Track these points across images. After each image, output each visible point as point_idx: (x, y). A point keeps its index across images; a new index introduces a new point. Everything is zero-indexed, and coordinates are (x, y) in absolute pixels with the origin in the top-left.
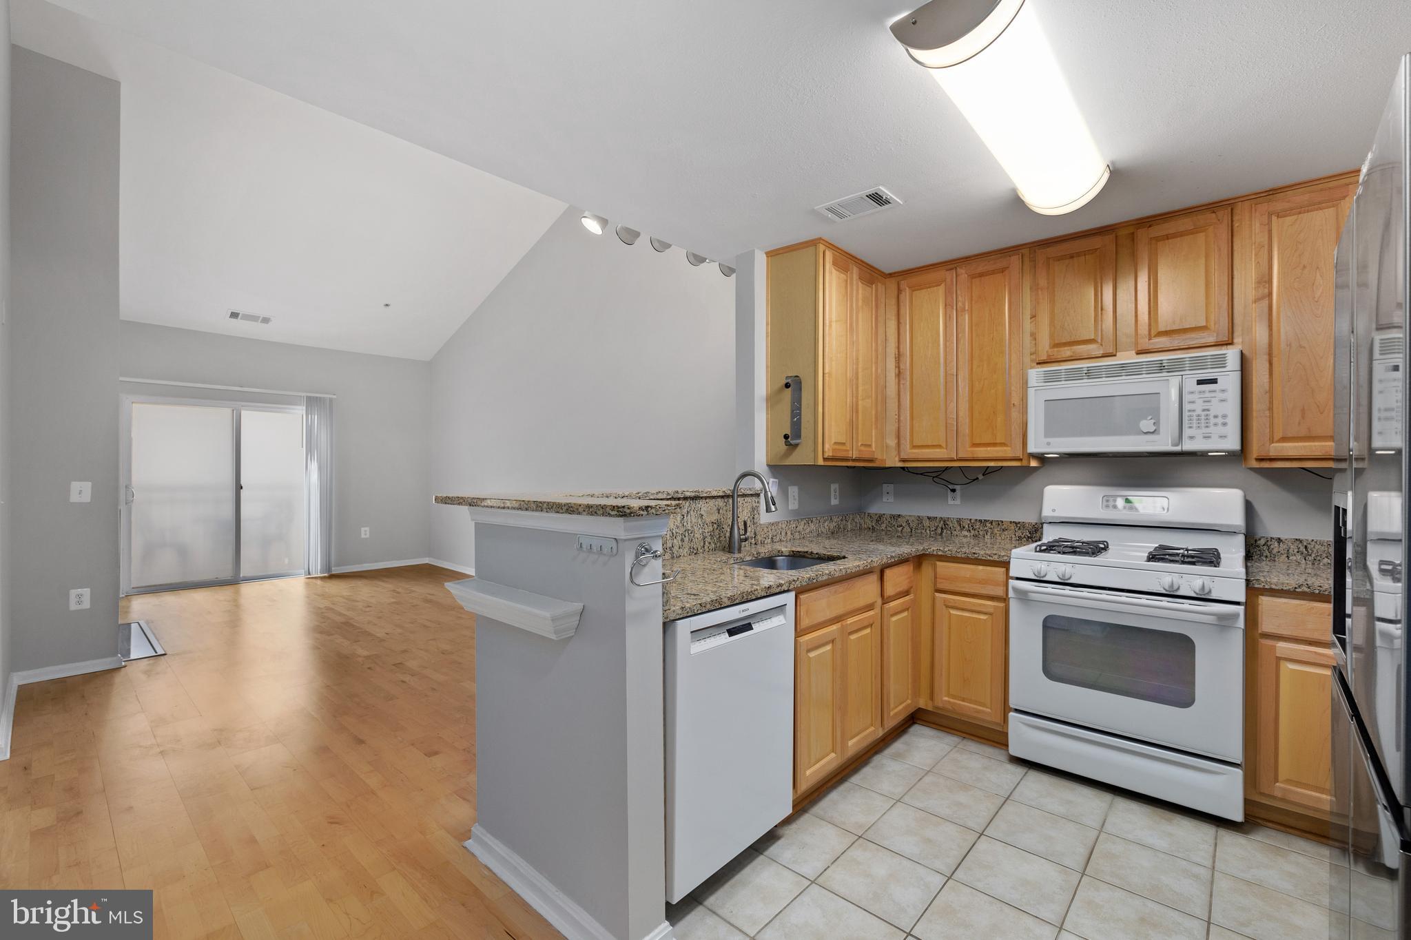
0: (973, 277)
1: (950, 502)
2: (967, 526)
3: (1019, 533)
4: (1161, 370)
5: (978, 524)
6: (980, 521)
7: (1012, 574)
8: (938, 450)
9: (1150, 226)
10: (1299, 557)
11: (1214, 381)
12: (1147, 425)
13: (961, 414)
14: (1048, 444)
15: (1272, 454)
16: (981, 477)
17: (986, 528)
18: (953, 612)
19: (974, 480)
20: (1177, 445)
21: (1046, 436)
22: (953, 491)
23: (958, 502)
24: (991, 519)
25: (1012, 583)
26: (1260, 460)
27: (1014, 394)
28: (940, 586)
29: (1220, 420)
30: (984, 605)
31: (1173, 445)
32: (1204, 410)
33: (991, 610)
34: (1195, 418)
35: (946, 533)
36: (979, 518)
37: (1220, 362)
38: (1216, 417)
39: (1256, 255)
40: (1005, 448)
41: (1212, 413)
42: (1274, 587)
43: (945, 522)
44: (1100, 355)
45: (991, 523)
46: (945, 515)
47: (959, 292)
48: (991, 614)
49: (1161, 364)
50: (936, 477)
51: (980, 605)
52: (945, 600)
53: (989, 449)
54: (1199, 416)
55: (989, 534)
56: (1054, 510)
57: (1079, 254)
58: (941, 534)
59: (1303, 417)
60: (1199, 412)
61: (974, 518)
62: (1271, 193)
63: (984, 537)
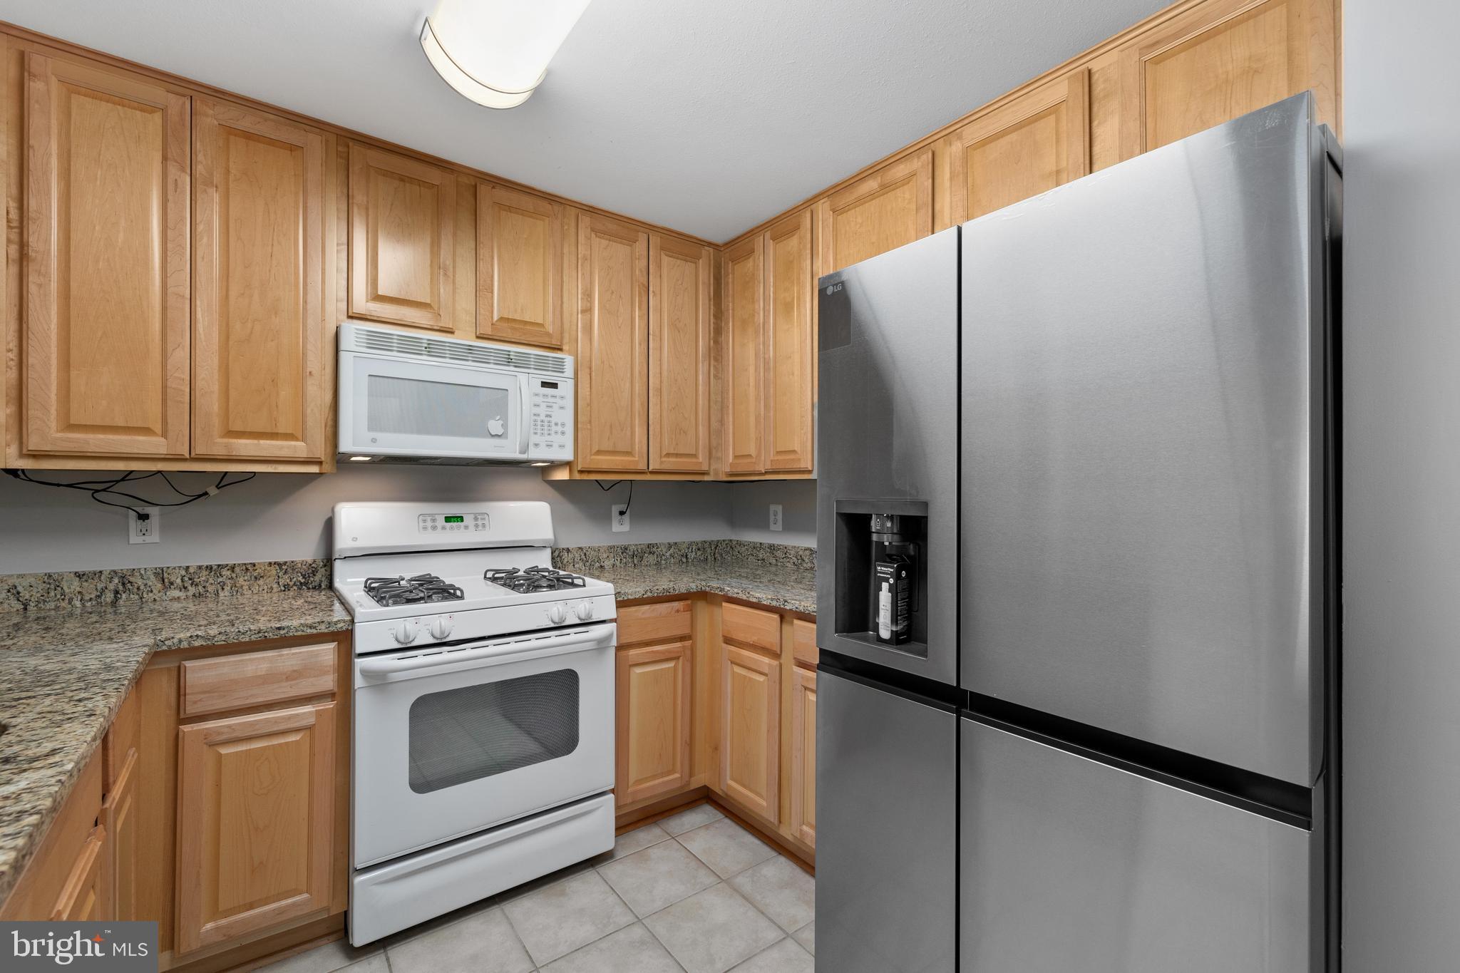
0: (230, 131)
1: (135, 538)
2: (179, 581)
3: (285, 580)
4: (509, 362)
5: (204, 573)
6: (210, 568)
7: (359, 648)
8: (141, 438)
9: (493, 187)
10: (581, 564)
11: (554, 386)
12: (495, 426)
13: (201, 374)
14: (374, 440)
15: (593, 466)
16: (213, 491)
17: (220, 580)
18: (224, 751)
19: (200, 496)
20: (524, 453)
21: (371, 429)
22: (143, 517)
23: (154, 537)
24: (231, 562)
25: (360, 663)
26: (581, 472)
27: (311, 357)
28: (191, 709)
29: (559, 429)
30: (297, 715)
31: (521, 453)
32: (547, 416)
33: (312, 720)
34: (539, 423)
35: (128, 599)
36: (205, 564)
37: (560, 364)
38: (556, 424)
39: (582, 265)
40: (293, 443)
41: (554, 420)
42: (630, 597)
43: (125, 580)
44: (438, 328)
45: (233, 568)
46: (123, 564)
47: (198, 146)
48: (310, 728)
49: (509, 355)
50: (104, 490)
51: (290, 718)
52: (207, 734)
53: (262, 442)
54: (542, 421)
55: (227, 588)
56: (355, 539)
57: (411, 180)
58: (114, 603)
59: (611, 433)
60: (542, 417)
61: (193, 563)
62: (591, 209)
63: (217, 594)
